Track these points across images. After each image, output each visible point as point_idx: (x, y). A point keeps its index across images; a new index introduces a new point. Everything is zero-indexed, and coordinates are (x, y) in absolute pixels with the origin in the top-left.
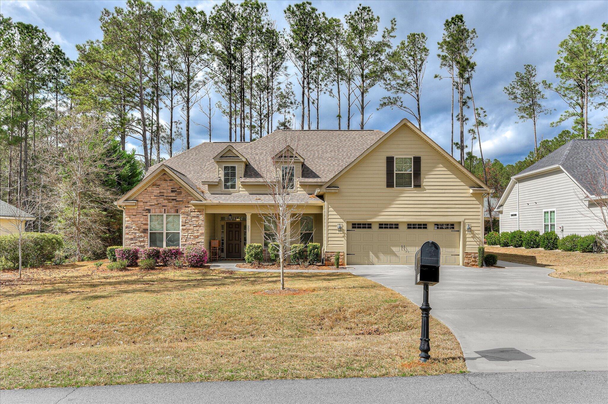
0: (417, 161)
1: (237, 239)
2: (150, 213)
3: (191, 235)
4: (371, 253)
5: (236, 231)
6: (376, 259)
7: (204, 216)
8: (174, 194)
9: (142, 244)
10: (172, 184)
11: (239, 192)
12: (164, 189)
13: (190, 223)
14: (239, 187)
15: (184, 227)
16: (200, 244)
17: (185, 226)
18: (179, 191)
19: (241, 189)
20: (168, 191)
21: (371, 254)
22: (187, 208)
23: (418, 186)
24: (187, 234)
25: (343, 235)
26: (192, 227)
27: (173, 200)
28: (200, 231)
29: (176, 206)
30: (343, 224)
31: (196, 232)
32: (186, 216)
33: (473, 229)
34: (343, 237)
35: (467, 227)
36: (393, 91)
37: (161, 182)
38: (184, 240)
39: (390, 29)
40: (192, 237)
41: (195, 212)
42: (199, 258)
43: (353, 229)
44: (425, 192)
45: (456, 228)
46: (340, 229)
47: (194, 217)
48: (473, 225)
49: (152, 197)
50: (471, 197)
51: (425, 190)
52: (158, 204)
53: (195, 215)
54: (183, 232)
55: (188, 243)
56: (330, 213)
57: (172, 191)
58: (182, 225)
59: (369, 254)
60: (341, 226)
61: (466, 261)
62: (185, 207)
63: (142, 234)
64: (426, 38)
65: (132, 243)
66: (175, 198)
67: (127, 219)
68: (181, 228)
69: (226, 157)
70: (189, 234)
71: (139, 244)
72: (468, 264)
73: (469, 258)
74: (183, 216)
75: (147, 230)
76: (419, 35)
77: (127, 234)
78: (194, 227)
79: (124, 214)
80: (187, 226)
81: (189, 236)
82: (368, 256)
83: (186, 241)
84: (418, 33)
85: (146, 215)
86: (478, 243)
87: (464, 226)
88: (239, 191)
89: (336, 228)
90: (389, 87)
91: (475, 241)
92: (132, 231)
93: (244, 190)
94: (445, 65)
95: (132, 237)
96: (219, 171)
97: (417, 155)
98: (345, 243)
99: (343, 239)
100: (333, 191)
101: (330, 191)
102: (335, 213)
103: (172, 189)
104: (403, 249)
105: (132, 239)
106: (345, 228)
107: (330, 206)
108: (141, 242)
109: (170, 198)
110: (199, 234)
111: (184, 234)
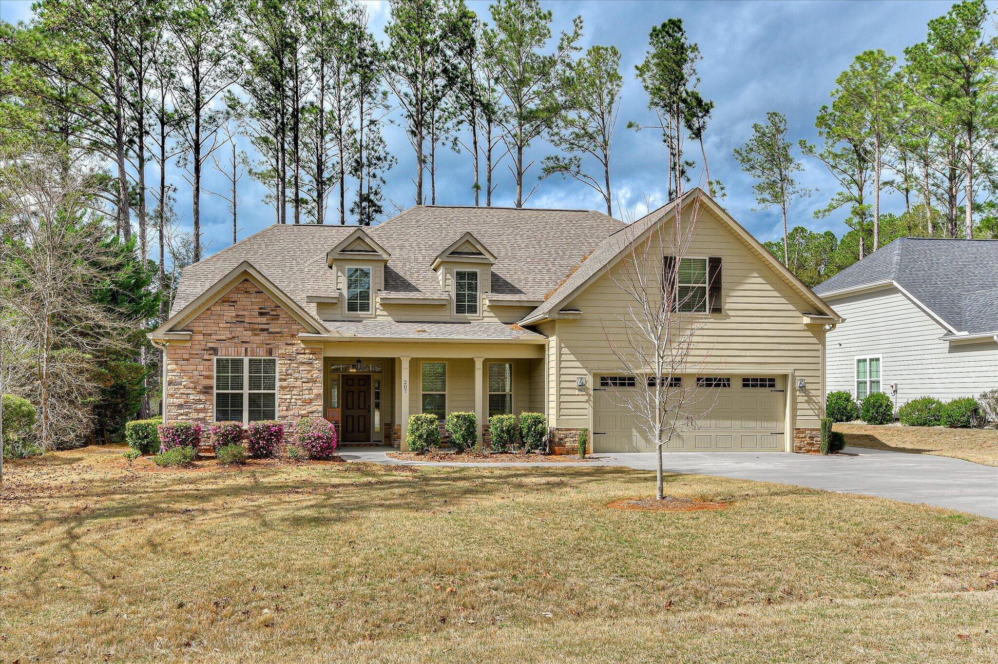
0: (715, 263)
1: (362, 406)
2: (216, 354)
3: (298, 397)
4: (634, 430)
5: (359, 392)
6: (643, 442)
7: (321, 362)
8: (264, 320)
9: (201, 415)
10: (260, 300)
11: (376, 318)
12: (244, 310)
13: (296, 375)
14: (376, 309)
15: (284, 384)
16: (315, 415)
17: (285, 380)
18: (275, 313)
19: (379, 312)
20: (253, 313)
21: (635, 432)
22: (290, 347)
23: (717, 310)
24: (289, 397)
25: (586, 398)
26: (299, 383)
27: (263, 330)
28: (315, 391)
29: (268, 342)
30: (587, 377)
31: (307, 392)
32: (289, 362)
33: (808, 387)
34: (587, 401)
35: (798, 384)
36: (565, 146)
37: (239, 296)
38: (285, 408)
39: (571, 34)
40: (299, 402)
41: (304, 354)
42: (326, 443)
43: (603, 388)
44: (728, 321)
45: (779, 385)
46: (582, 387)
47: (303, 363)
48: (807, 380)
49: (221, 325)
50: (804, 330)
51: (729, 317)
52: (233, 337)
53: (305, 360)
54: (282, 392)
55: (291, 413)
56: (563, 358)
57: (261, 314)
58: (281, 380)
59: (631, 432)
60: (584, 381)
61: (797, 443)
62: (287, 344)
63: (202, 397)
64: (618, 55)
65: (182, 414)
66: (266, 327)
67: (169, 367)
68: (278, 384)
69: (352, 251)
70: (294, 397)
71: (195, 415)
72: (800, 448)
73: (802, 438)
74: (282, 362)
75: (212, 388)
76: (606, 50)
77: (172, 396)
78: (303, 382)
79: (165, 358)
80: (291, 381)
81: (293, 401)
82: (630, 437)
83: (287, 410)
84: (605, 47)
85: (210, 360)
86: (816, 411)
87: (794, 383)
88: (376, 316)
89: (575, 385)
90: (556, 138)
91: (811, 409)
92: (182, 391)
93: (385, 313)
94: (657, 104)
95: (181, 401)
96: (338, 277)
97: (716, 254)
98: (590, 412)
99: (586, 405)
100: (571, 317)
101: (566, 317)
102: (572, 357)
103: (261, 309)
104: (690, 424)
105: (180, 406)
106: (590, 385)
107: (563, 345)
108: (198, 411)
109: (256, 326)
110: (312, 396)
111: (284, 397)
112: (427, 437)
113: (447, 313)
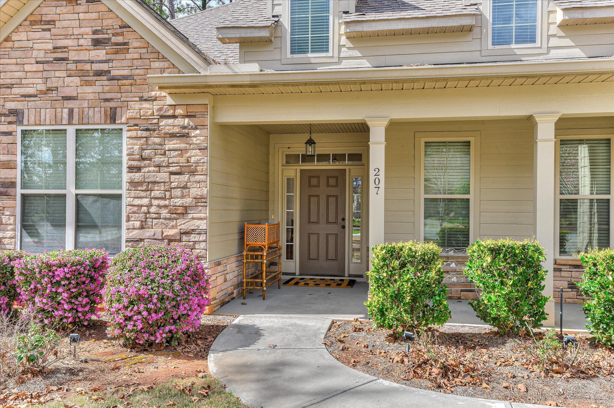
1: (332, 219)
2: (21, 123)
3: (162, 203)
5: (328, 197)
7: (207, 132)
8: (101, 54)
10: (94, 16)
11: (339, 63)
12: (66, 36)
13: (158, 159)
14: (340, 47)
15: (137, 176)
16: (193, 237)
17: (139, 169)
18: (120, 39)
19: (345, 52)
20: (82, 42)
22: (146, 105)
24: (145, 201)
26: (163, 176)
27: (99, 73)
28: (195, 191)
29: (108, 96)
31: (178, 192)
32: (145, 134)
37: (58, 10)
38: (138, 224)
40: (164, 213)
41: (174, 117)
47: (173, 136)
49: (27, 68)
52: (49, 90)
53: (176, 130)
54: (133, 193)
55: (148, 233)
57: (97, 43)
58: (131, 169)
62: (142, 99)
66: (104, 67)
68: (126, 176)
70: (155, 202)
74: (134, 134)
75: (13, 185)
78: (172, 173)
80: (148, 171)
81: (153, 210)
83: (142, 227)
85: (9, 134)
88: (340, 59)
93: (357, 53)
103: (95, 32)
109: (88, 67)
110: (188, 201)
111: (137, 202)
112: (414, 299)
113: (475, 45)
